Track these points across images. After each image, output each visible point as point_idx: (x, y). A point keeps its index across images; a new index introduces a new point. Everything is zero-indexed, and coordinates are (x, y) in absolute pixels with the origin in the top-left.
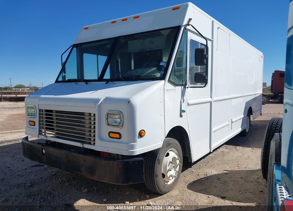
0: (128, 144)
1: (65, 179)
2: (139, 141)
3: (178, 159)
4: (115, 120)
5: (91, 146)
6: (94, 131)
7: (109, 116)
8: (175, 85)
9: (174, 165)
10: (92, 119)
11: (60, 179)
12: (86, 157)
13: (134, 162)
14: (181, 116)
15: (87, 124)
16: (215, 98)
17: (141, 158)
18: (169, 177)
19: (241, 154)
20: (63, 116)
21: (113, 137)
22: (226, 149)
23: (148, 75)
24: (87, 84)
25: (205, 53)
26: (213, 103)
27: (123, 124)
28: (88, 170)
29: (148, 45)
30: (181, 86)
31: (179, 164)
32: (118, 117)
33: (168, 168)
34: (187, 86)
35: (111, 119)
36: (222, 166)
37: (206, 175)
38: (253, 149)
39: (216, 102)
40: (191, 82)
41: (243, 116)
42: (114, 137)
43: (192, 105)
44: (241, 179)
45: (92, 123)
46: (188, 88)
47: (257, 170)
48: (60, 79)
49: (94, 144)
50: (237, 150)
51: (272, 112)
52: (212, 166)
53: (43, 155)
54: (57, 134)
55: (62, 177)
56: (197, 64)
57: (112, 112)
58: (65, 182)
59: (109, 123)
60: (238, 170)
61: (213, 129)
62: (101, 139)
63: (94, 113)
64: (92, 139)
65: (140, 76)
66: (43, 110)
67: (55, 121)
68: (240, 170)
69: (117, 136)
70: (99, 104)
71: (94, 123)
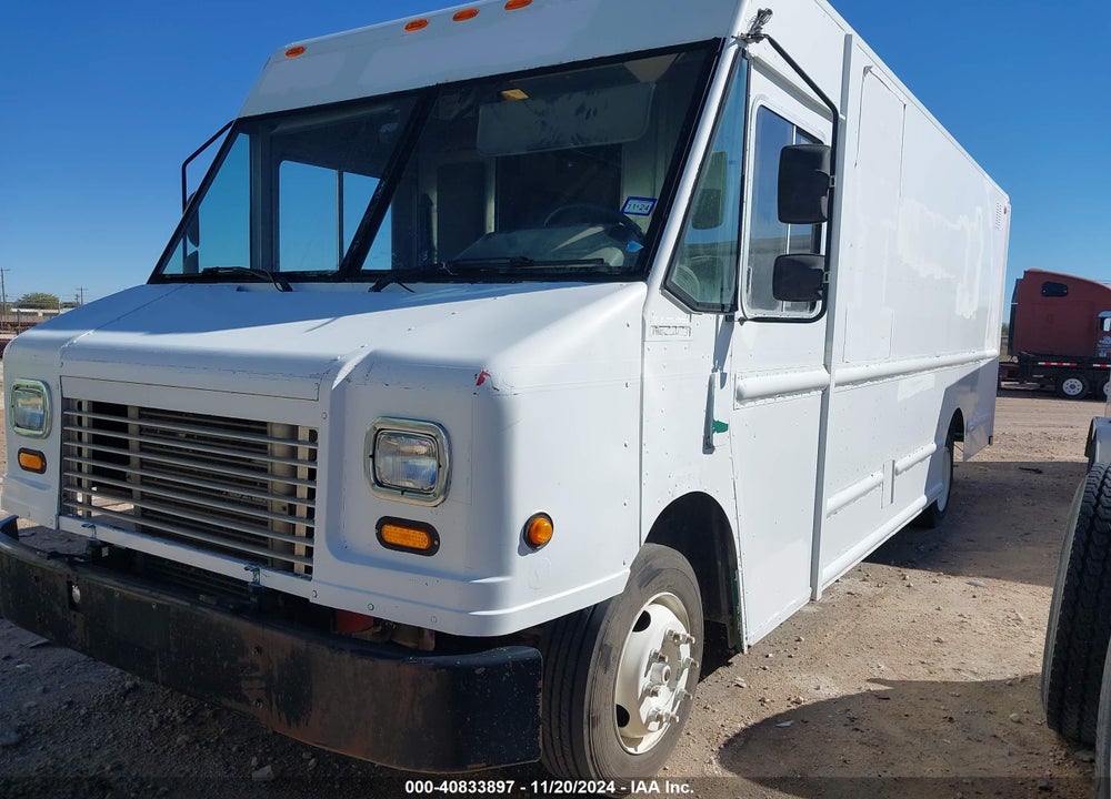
0: (466, 579)
1: (176, 713)
2: (524, 565)
3: (689, 640)
4: (411, 461)
5: (294, 579)
6: (311, 513)
7: (382, 445)
8: (693, 306)
9: (667, 667)
10: (303, 452)
11: (156, 712)
12: (267, 632)
13: (494, 670)
14: (708, 447)
15: (276, 477)
16: (841, 372)
17: (529, 652)
18: (647, 723)
19: (928, 609)
20: (172, 435)
21: (399, 542)
22: (864, 580)
23: (565, 258)
24: (288, 289)
25: (827, 170)
26: (832, 389)
27: (448, 482)
28: (274, 696)
29: (567, 122)
30: (713, 312)
31: (688, 660)
32: (423, 450)
33: (644, 682)
34: (738, 314)
35: (389, 459)
36: (859, 659)
37: (798, 702)
38: (976, 586)
39: (844, 388)
40: (753, 294)
41: (932, 447)
42: (405, 543)
43: (753, 398)
44: (948, 726)
45: (303, 472)
46: (742, 321)
47: (1010, 685)
48: (175, 266)
49: (309, 570)
50: (909, 586)
51: (1018, 431)
52: (814, 657)
53: (73, 613)
54: (144, 514)
55: (165, 702)
56: (786, 215)
57: (395, 424)
58: (174, 727)
59: (383, 476)
60: (929, 679)
61: (830, 503)
62: (342, 551)
63: (313, 426)
64: (300, 548)
65: (532, 263)
66: (80, 404)
67: (135, 456)
68: (934, 680)
69: (420, 539)
70: (337, 382)
71: (312, 474)
